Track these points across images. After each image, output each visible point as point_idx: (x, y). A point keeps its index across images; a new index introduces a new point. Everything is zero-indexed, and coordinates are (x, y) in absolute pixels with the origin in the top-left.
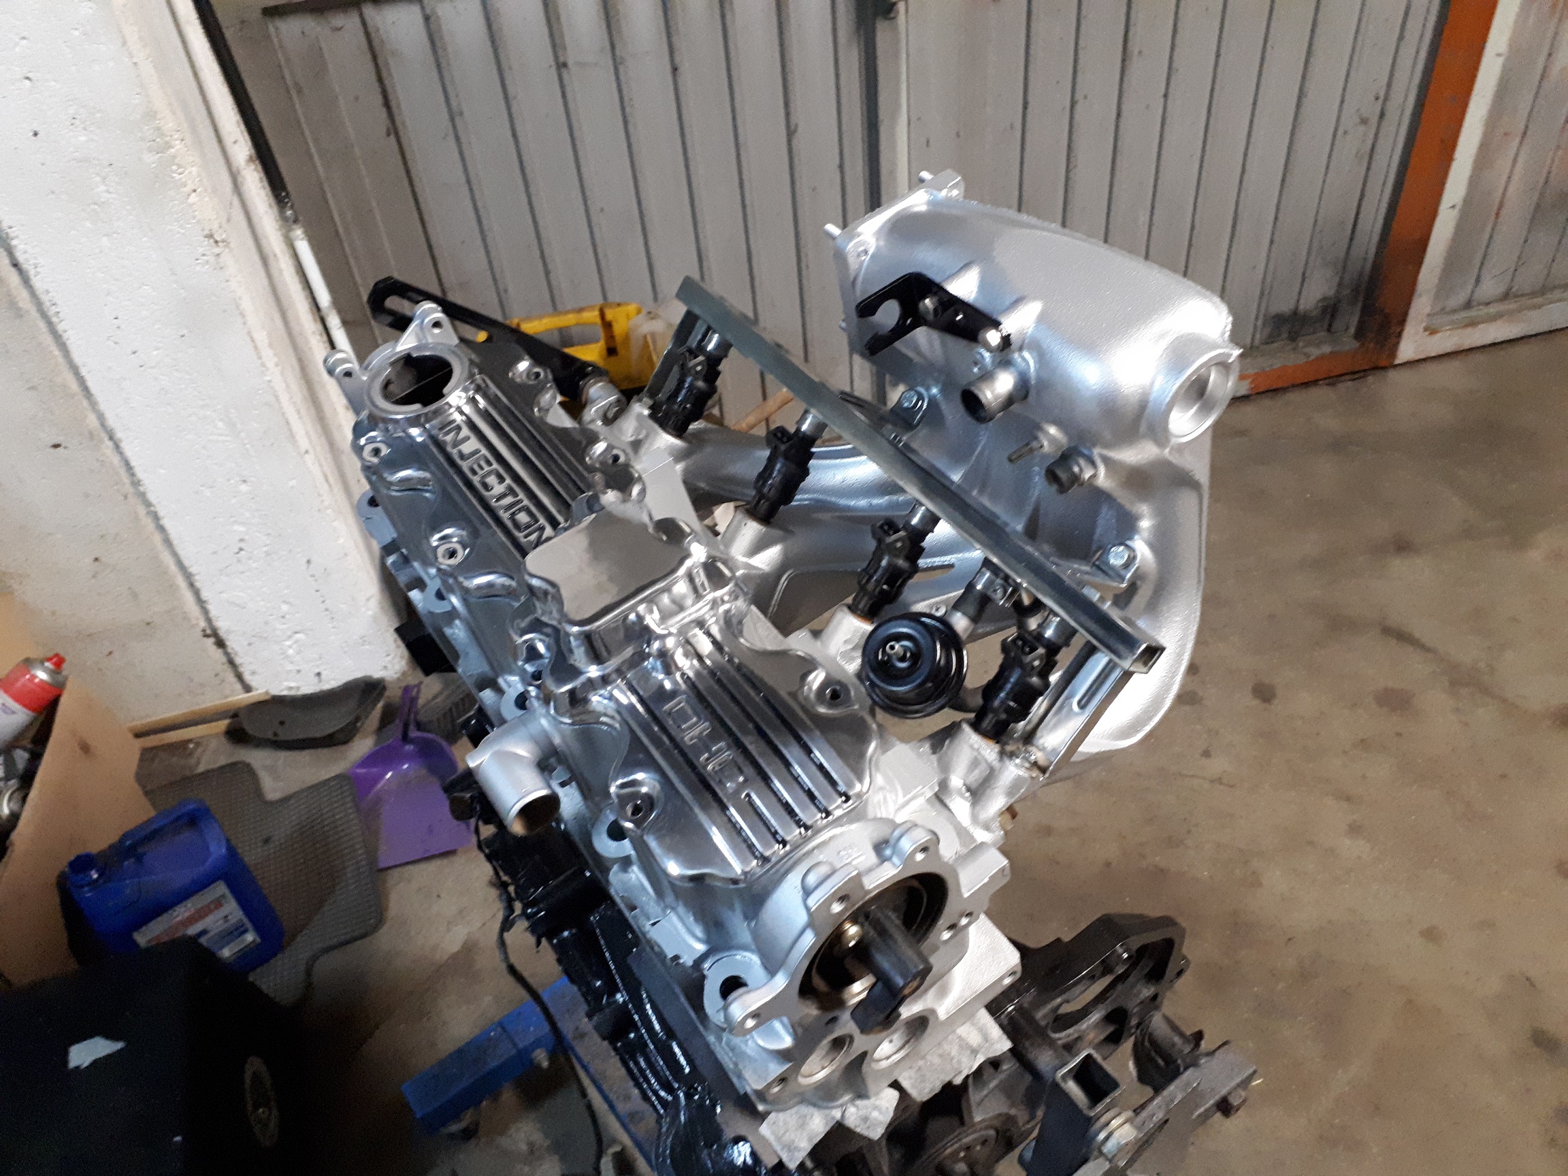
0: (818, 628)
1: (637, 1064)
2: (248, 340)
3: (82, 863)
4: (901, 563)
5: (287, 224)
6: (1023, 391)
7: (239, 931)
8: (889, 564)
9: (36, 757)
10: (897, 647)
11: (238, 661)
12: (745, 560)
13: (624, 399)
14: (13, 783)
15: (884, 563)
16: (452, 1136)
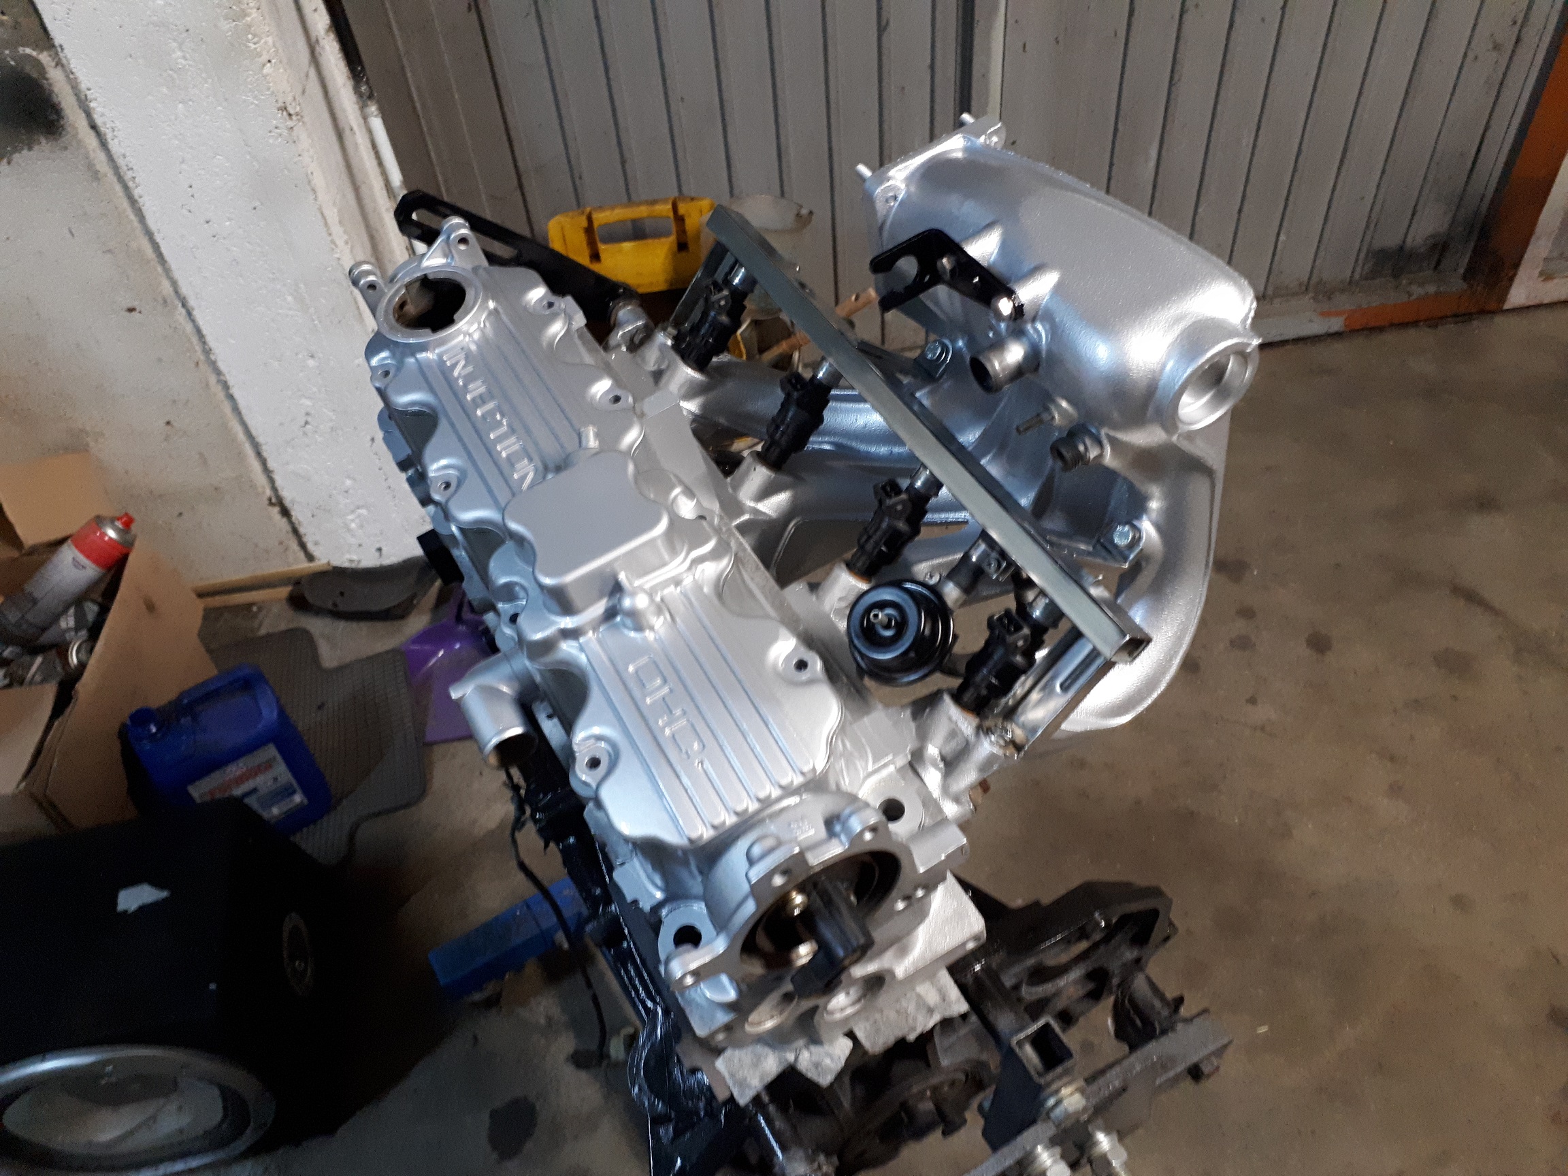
0: (814, 580)
1: (627, 972)
2: (319, 216)
3: (142, 717)
4: (902, 525)
5: (364, 99)
6: (1033, 362)
7: (288, 792)
8: (889, 526)
9: (104, 610)
10: (880, 616)
11: (302, 530)
12: (752, 504)
13: (652, 324)
14: (84, 633)
15: (884, 525)
16: (475, 1005)
